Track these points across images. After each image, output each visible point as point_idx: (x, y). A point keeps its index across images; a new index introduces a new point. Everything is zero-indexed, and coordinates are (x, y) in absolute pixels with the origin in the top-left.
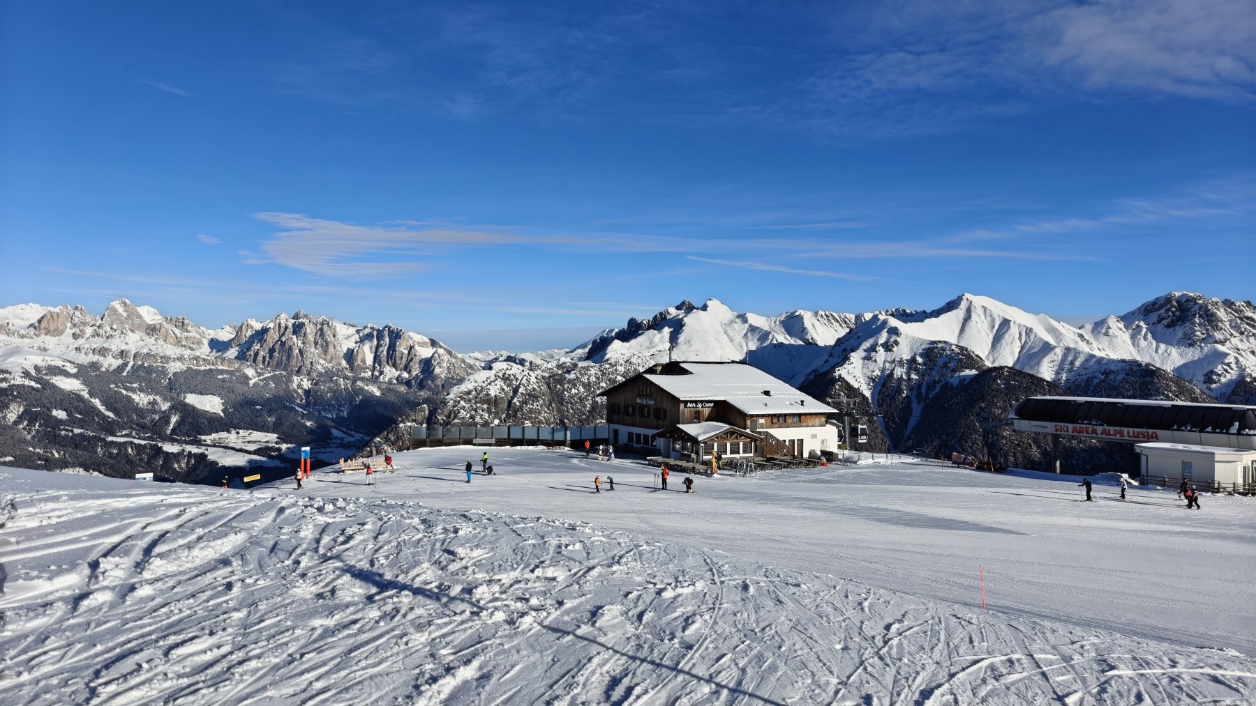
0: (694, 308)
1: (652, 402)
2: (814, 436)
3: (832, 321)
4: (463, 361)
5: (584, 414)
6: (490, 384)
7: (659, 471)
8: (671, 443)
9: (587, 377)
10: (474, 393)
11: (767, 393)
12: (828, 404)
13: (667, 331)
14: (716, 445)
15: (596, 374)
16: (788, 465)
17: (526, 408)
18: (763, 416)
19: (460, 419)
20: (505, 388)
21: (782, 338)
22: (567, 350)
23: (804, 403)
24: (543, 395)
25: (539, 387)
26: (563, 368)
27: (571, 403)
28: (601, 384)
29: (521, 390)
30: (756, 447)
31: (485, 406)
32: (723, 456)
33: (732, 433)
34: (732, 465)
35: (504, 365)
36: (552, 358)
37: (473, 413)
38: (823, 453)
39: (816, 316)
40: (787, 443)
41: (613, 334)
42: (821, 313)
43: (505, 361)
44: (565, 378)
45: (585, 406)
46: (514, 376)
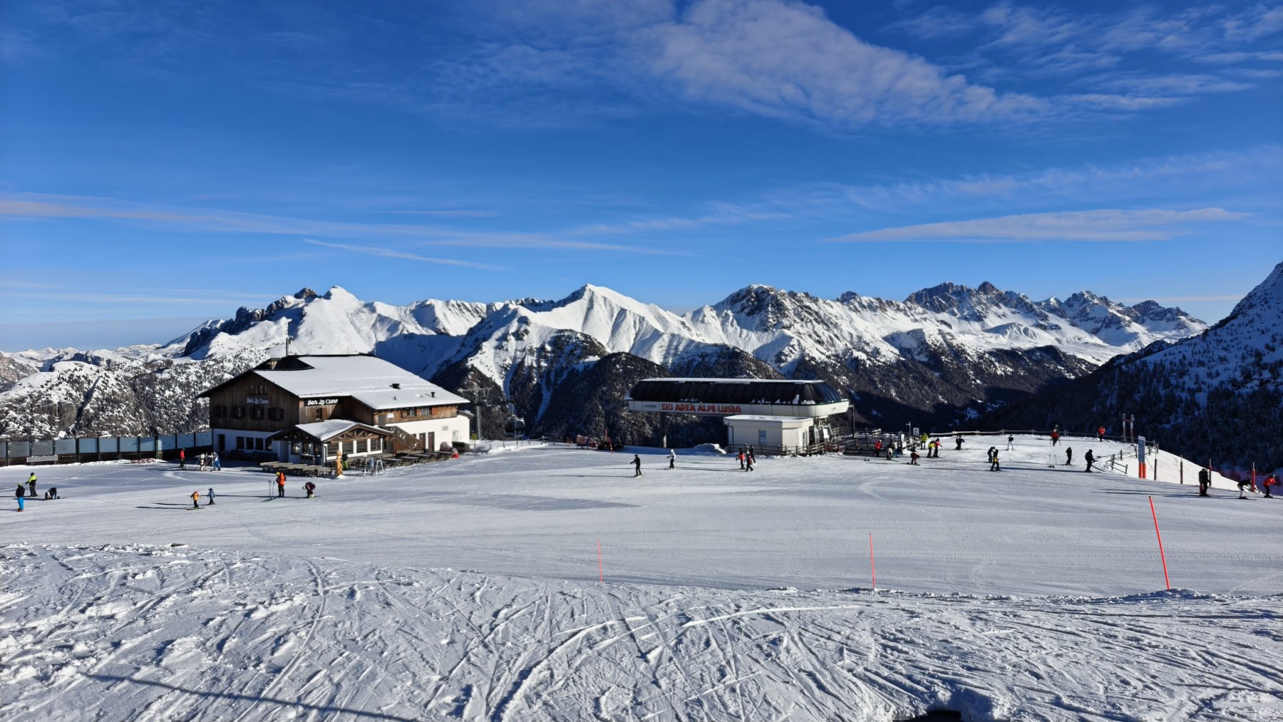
0: (316, 296)
1: (266, 402)
2: (445, 428)
3: (464, 310)
4: (12, 361)
5: (182, 419)
6: (51, 388)
7: (274, 477)
8: (290, 446)
9: (185, 376)
10: (28, 400)
11: (396, 386)
12: (459, 394)
13: (284, 322)
14: (341, 444)
15: (197, 372)
16: (419, 459)
17: (103, 417)
18: (392, 410)
19: (10, 433)
20: (73, 392)
21: (413, 328)
22: (158, 345)
23: (435, 395)
24: (127, 400)
25: (120, 390)
26: (153, 366)
27: (165, 407)
28: (204, 384)
29: (96, 394)
30: (385, 443)
31: (45, 416)
32: (349, 456)
33: (359, 430)
34: (359, 464)
35: (72, 365)
36: (138, 355)
37: (28, 425)
38: (456, 445)
39: (447, 306)
40: (418, 437)
41: (218, 326)
42: (453, 302)
43: (72, 359)
44: (156, 379)
45: (183, 410)
46: (86, 378)
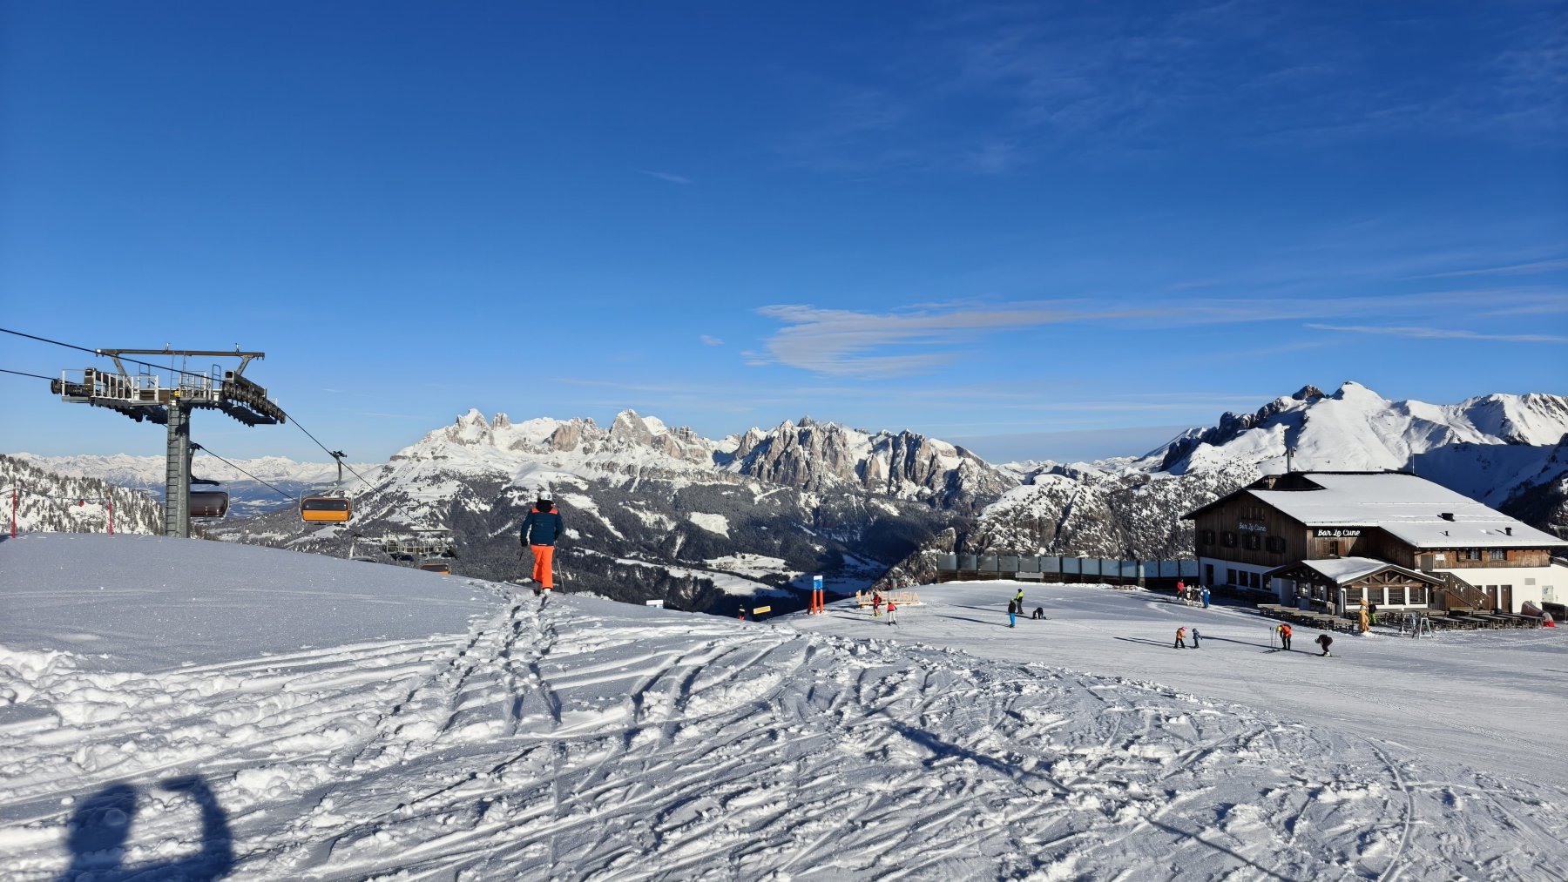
0: (1322, 396)
1: (1264, 529)
2: (1530, 582)
3: (1554, 408)
4: (998, 474)
5: (1160, 543)
6: (1032, 502)
7: (1277, 623)
8: (1294, 586)
9: (1163, 493)
10: (1012, 513)
11: (1448, 517)
12: (1553, 533)
13: (1280, 429)
14: (1365, 590)
15: (1176, 489)
16: (1486, 624)
17: (1080, 534)
18: (1442, 550)
19: (996, 546)
20: (1052, 507)
21: (1468, 435)
22: (1134, 458)
23: (1512, 532)
24: (1103, 518)
25: (1097, 507)
26: (1129, 482)
27: (1142, 528)
28: (1184, 504)
29: (1074, 510)
30: (1432, 595)
31: (1027, 531)
32: (1378, 607)
33: (1392, 574)
34: (1393, 620)
35: (1050, 479)
36: (1114, 468)
37: (1012, 539)
38: (1548, 607)
39: (1525, 402)
40: (1484, 591)
41: (1199, 435)
42: (1533, 396)
43: (1051, 473)
44: (1133, 495)
45: (1161, 533)
46: (1064, 492)
